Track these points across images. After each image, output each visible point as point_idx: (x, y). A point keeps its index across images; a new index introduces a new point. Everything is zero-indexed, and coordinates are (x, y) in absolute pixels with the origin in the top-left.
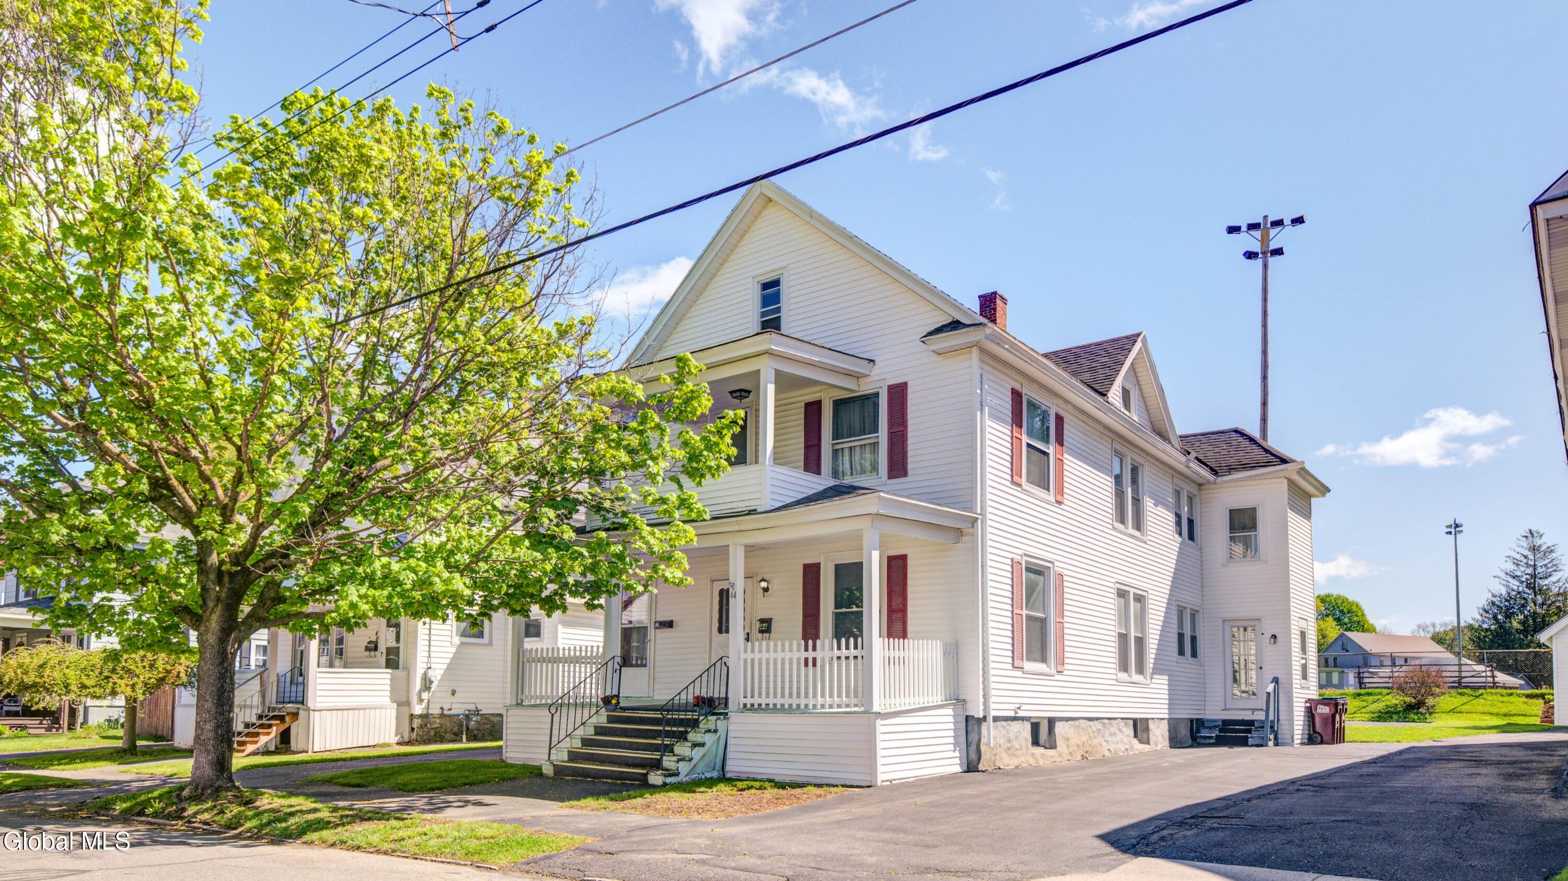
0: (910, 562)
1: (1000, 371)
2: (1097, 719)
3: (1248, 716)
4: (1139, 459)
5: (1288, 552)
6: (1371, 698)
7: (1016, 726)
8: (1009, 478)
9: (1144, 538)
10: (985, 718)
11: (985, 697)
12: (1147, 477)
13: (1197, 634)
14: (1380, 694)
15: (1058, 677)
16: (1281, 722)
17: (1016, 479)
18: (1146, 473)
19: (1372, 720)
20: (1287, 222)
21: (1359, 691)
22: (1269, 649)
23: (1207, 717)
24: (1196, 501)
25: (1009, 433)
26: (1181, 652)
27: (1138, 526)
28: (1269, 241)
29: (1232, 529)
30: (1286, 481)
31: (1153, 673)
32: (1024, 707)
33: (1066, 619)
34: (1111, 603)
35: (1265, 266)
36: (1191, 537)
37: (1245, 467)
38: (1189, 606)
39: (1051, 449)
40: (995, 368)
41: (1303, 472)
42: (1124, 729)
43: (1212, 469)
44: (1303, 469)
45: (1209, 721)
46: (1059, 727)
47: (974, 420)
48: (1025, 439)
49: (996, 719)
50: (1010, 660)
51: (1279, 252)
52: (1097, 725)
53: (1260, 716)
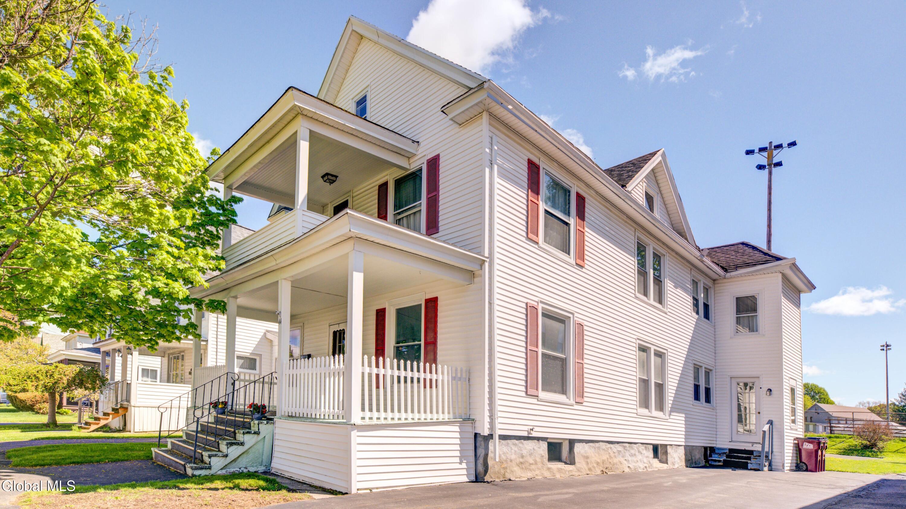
0: (439, 303)
1: (515, 141)
2: (618, 443)
3: (749, 447)
4: (661, 250)
5: (781, 331)
6: (838, 440)
7: (529, 445)
8: (525, 234)
9: (665, 310)
10: (491, 436)
11: (492, 417)
12: (668, 264)
13: (711, 386)
14: (845, 438)
15: (577, 407)
16: (774, 453)
17: (531, 236)
18: (667, 262)
19: (840, 454)
20: (785, 145)
21: (830, 435)
22: (766, 398)
23: (718, 446)
24: (711, 292)
25: (525, 196)
26: (697, 397)
27: (660, 299)
28: (773, 158)
29: (738, 311)
30: (780, 275)
31: (671, 411)
32: (536, 429)
33: (586, 361)
34: (634, 354)
35: (770, 173)
36: (707, 316)
37: (748, 265)
38: (704, 366)
39: (572, 221)
40: (508, 136)
41: (794, 266)
42: (644, 452)
43: (723, 268)
44: (794, 265)
45: (719, 449)
46: (578, 448)
47: (483, 176)
48: (542, 206)
49: (503, 438)
50: (523, 389)
51: (779, 164)
52: (618, 447)
53: (758, 448)
